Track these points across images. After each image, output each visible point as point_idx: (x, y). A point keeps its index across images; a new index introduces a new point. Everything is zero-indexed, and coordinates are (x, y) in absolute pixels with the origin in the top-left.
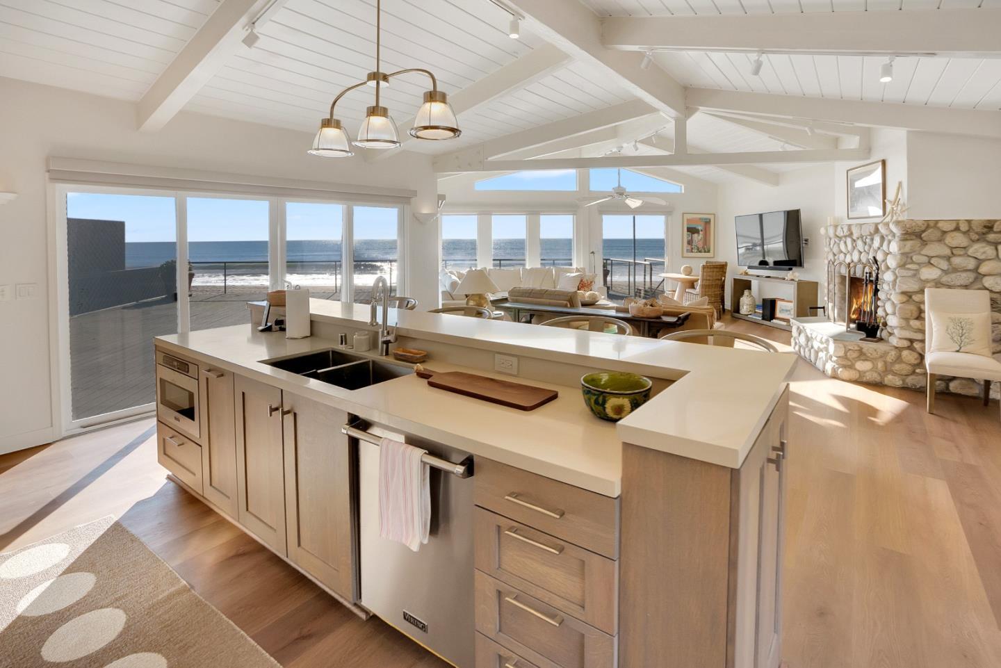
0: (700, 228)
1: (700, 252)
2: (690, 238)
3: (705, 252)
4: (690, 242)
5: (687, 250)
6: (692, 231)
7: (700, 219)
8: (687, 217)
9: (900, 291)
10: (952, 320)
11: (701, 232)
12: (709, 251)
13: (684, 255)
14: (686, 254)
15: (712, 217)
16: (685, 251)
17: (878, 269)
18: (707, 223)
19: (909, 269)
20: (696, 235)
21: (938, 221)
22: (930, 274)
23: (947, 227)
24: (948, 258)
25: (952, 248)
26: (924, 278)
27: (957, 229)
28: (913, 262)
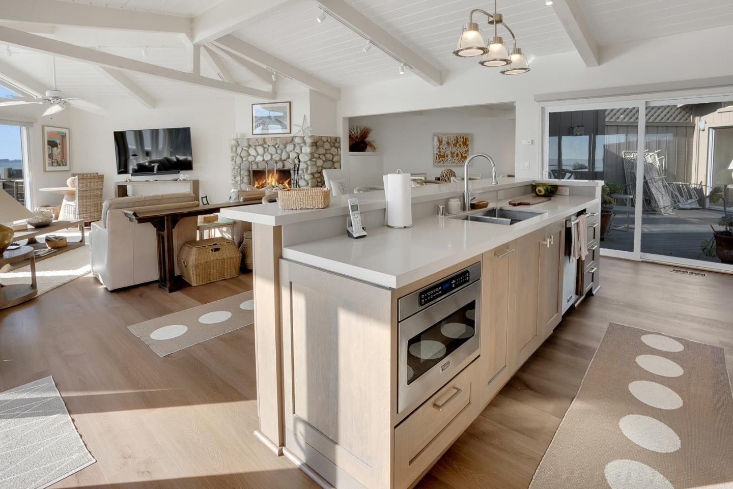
0: (58, 142)
1: (59, 165)
2: (50, 152)
3: (63, 165)
4: (51, 156)
5: (49, 163)
6: (52, 144)
7: (58, 132)
8: (47, 129)
9: (310, 173)
11: (59, 146)
12: (66, 165)
13: (47, 170)
14: (49, 168)
15: (66, 131)
16: (47, 164)
17: (299, 162)
18: (63, 137)
19: (313, 161)
20: (55, 148)
21: (322, 137)
22: (320, 163)
23: (325, 140)
24: (324, 155)
25: (326, 150)
26: (318, 165)
27: (327, 141)
28: (314, 158)
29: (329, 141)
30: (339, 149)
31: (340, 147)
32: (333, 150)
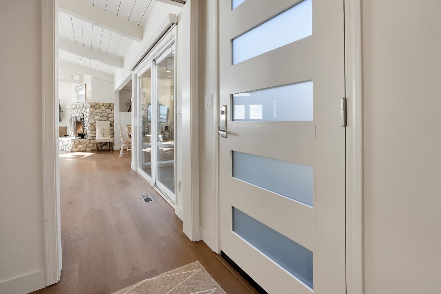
9: (90, 123)
10: (102, 129)
17: (84, 117)
19: (92, 116)
21: (99, 103)
22: (97, 117)
23: (102, 105)
24: (101, 113)
25: (102, 110)
26: (96, 119)
27: (103, 105)
28: (93, 114)
29: (105, 105)
30: (112, 110)
31: (113, 109)
32: (108, 111)
